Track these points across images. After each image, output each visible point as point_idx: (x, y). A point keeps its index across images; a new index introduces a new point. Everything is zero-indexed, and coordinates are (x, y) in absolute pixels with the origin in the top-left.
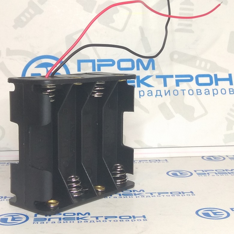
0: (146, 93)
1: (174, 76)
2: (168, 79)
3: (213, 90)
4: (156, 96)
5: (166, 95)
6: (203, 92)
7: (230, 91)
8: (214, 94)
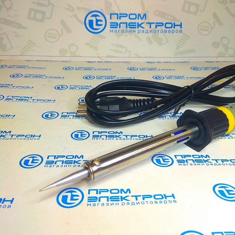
0: (141, 31)
1: (155, 23)
2: (152, 25)
3: (172, 31)
4: (146, 33)
5: (150, 32)
6: (167, 31)
7: (180, 32)
8: (172, 33)
